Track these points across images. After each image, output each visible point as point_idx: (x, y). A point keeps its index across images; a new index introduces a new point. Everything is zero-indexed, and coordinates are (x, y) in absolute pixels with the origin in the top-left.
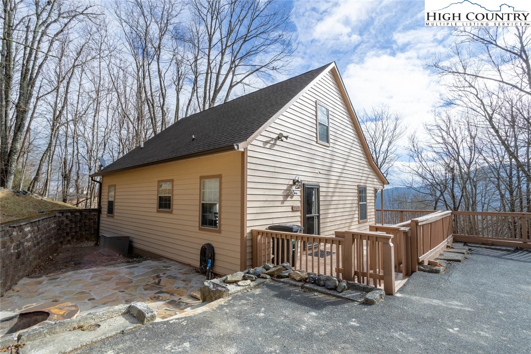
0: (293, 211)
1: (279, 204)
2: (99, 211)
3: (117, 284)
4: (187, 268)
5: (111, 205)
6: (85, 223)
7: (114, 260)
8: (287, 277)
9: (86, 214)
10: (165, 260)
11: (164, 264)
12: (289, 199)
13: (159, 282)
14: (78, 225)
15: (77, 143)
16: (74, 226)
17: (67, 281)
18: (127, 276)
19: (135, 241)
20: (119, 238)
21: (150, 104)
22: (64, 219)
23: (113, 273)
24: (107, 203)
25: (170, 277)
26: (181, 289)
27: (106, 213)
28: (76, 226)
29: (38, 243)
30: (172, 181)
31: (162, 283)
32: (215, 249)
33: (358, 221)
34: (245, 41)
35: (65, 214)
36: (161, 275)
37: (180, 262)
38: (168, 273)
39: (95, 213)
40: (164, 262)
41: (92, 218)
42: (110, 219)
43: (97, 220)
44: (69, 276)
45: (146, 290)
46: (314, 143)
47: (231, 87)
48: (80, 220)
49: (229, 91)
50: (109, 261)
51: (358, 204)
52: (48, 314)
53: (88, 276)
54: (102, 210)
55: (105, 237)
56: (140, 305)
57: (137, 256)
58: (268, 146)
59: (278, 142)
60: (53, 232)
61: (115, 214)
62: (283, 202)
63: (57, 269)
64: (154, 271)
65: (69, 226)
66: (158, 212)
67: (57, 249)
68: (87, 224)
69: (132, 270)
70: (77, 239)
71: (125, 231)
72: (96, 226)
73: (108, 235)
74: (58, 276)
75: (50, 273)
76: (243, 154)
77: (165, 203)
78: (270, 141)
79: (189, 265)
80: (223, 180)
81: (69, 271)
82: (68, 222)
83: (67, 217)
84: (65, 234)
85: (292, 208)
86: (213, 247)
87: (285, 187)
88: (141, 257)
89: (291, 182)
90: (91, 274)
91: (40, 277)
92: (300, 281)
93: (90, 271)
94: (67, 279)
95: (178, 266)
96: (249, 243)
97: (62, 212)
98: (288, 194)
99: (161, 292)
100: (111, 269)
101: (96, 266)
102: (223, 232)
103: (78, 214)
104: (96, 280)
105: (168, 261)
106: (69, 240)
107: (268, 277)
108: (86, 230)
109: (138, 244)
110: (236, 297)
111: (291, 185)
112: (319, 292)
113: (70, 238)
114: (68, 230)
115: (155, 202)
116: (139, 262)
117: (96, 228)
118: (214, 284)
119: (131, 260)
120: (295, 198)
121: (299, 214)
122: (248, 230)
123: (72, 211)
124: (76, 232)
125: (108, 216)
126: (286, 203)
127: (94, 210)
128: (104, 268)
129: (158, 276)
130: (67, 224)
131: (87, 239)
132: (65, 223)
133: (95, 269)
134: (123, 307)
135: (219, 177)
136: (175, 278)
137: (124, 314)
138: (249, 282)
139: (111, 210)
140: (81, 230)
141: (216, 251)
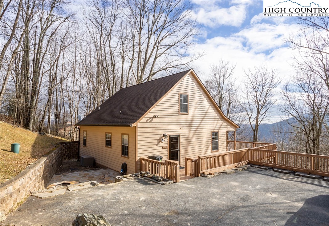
0: (163, 148)
1: (155, 146)
2: (79, 142)
3: (89, 178)
4: (117, 173)
5: (85, 141)
6: (72, 149)
7: (87, 168)
8: (147, 176)
9: (72, 144)
10: (109, 169)
11: (108, 171)
12: (160, 143)
13: (104, 178)
14: (69, 150)
15: (63, 95)
16: (67, 151)
17: (71, 176)
18: (92, 175)
19: (96, 160)
20: (89, 159)
21: (105, 70)
22: (62, 147)
23: (87, 174)
24: (83, 140)
25: (109, 176)
26: (112, 180)
27: (82, 145)
28: (68, 150)
29: (56, 161)
30: (111, 133)
31: (105, 178)
32: (127, 165)
33: (211, 151)
34: (163, 29)
35: (62, 145)
36: (106, 175)
37: (115, 170)
38: (109, 175)
39: (77, 144)
40: (109, 170)
41: (75, 146)
42: (85, 148)
43: (78, 147)
44: (71, 175)
45: (99, 180)
46: (178, 115)
47: (156, 58)
48: (70, 148)
49: (154, 61)
50: (85, 169)
51: (211, 142)
52: (70, 184)
53: (77, 175)
54: (81, 143)
55: (83, 158)
56: (95, 182)
57: (97, 167)
58: (149, 121)
59: (154, 119)
60: (60, 155)
61: (87, 146)
62: (157, 145)
63: (65, 172)
64: (103, 174)
65: (65, 151)
66: (106, 147)
67: (61, 163)
68: (73, 149)
69: (94, 173)
70: (69, 157)
71: (92, 155)
72: (78, 150)
73: (84, 157)
74: (66, 175)
75: (63, 173)
76: (136, 127)
77: (108, 143)
78: (150, 119)
79: (118, 172)
80: (130, 136)
81: (69, 173)
82: (64, 149)
83: (64, 146)
84: (63, 155)
85: (162, 147)
86: (126, 164)
87: (158, 138)
88: (99, 167)
89: (162, 136)
90: (79, 174)
91: (60, 174)
92: (149, 178)
93: (78, 173)
94: (70, 176)
95: (114, 172)
96: (138, 163)
97: (61, 143)
98: (160, 141)
99: (104, 181)
100: (86, 172)
101: (80, 171)
102: (130, 158)
103: (68, 144)
104: (81, 176)
105: (110, 170)
106: (65, 158)
107: (140, 176)
108: (73, 153)
109: (98, 162)
110: (125, 182)
111: (162, 137)
112: (153, 181)
113: (65, 157)
114: (64, 153)
115: (104, 143)
116: (98, 170)
117: (78, 151)
118: (119, 177)
119: (94, 169)
120: (164, 142)
121: (167, 149)
122: (138, 158)
123: (66, 143)
124: (68, 154)
125: (83, 146)
126: (159, 145)
127: (76, 142)
128: (83, 172)
129: (104, 176)
130: (64, 150)
131: (74, 157)
132: (63, 149)
133: (79, 172)
134: (90, 182)
135: (128, 135)
136: (111, 176)
137: (90, 184)
138: (132, 177)
139: (85, 144)
140: (70, 152)
141: (128, 166)
